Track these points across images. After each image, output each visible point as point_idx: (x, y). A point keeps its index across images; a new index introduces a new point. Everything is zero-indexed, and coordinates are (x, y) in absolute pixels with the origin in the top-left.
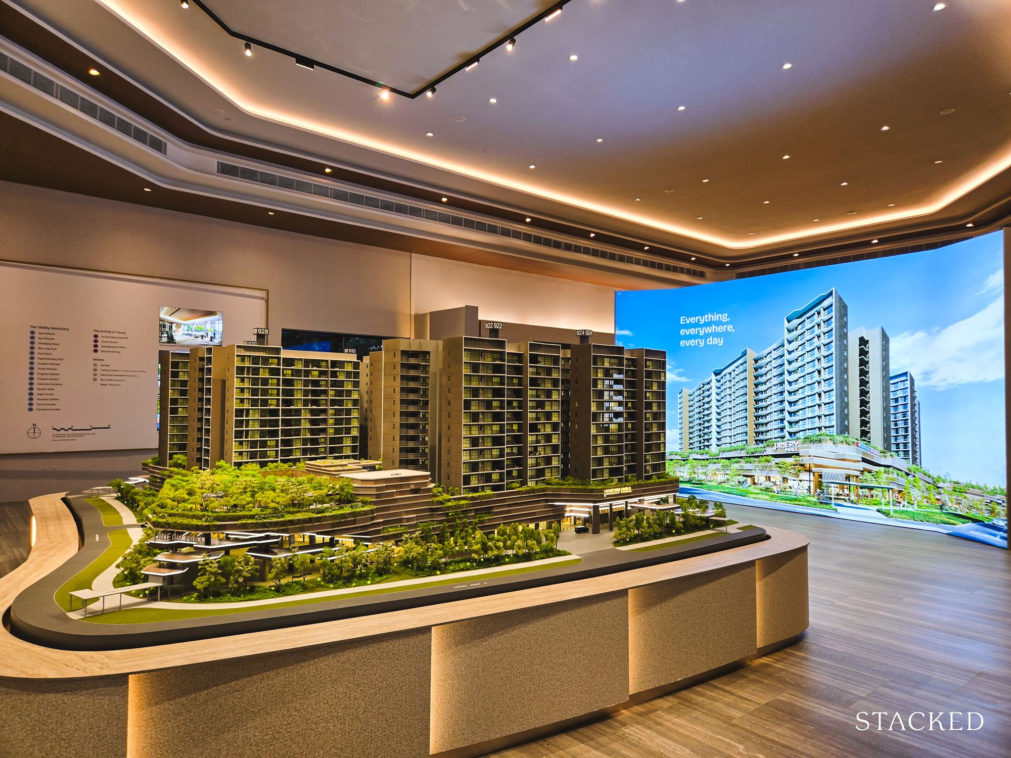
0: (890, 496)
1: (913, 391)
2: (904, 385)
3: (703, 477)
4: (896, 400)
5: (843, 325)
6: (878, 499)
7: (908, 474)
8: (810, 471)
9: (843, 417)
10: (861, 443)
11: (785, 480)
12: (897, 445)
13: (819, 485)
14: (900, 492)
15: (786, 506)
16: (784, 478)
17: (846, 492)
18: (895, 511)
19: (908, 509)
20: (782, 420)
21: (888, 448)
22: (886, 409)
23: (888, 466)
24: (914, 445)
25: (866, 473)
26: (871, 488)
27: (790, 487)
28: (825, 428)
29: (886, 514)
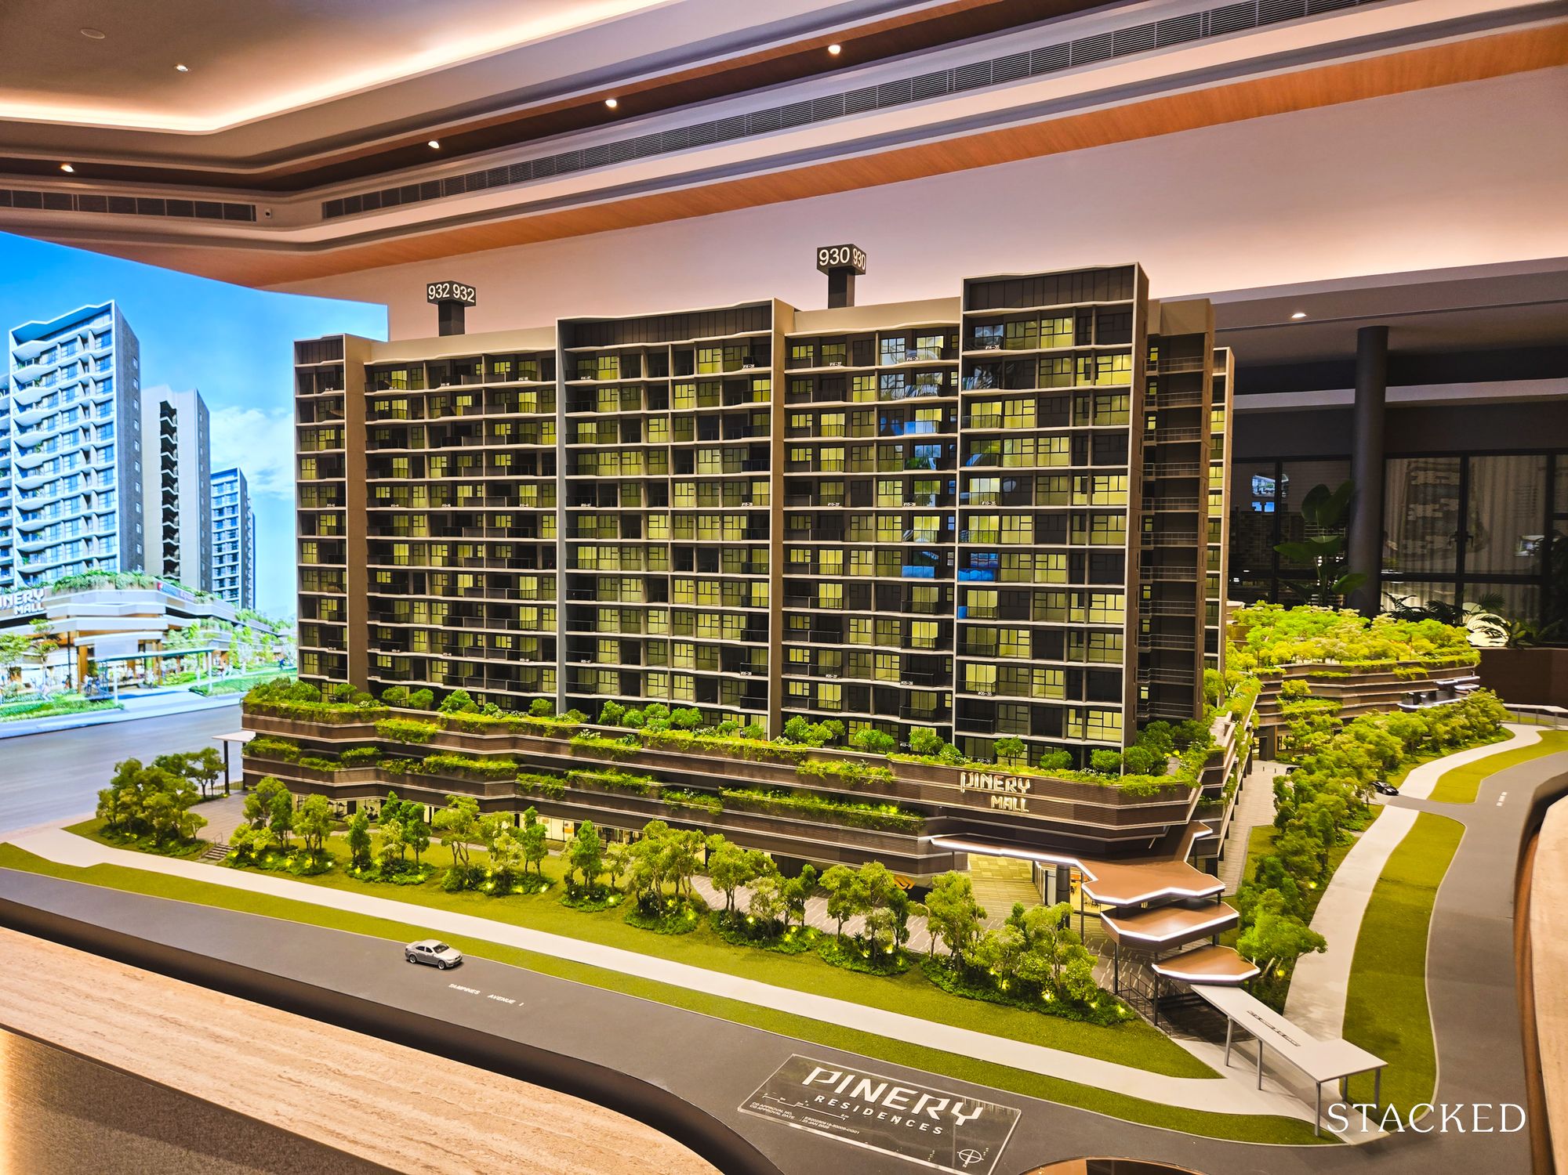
0: (208, 663)
1: (244, 499)
2: (232, 488)
4: (221, 511)
5: (131, 372)
6: (191, 671)
7: (235, 624)
8: (68, 646)
9: (133, 540)
10: (164, 583)
11: (14, 672)
12: (221, 581)
13: (89, 668)
14: (223, 653)
15: (17, 725)
16: (11, 670)
17: (140, 670)
18: (216, 685)
19: (234, 677)
20: (7, 549)
21: (207, 588)
22: (205, 526)
23: (207, 617)
24: (245, 578)
25: (172, 633)
26: (180, 657)
27: (27, 686)
28: (100, 560)
29: (202, 692)
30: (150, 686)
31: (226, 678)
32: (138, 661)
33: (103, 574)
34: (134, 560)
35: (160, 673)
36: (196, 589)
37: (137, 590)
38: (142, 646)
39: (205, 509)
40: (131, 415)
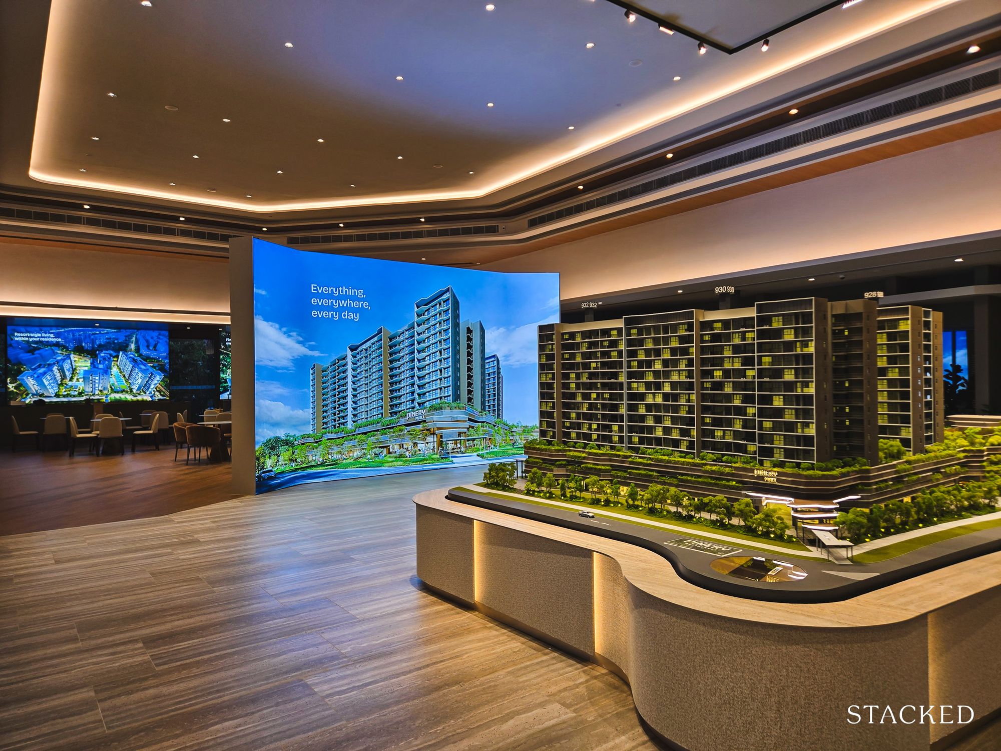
0: (483, 444)
1: (498, 368)
2: (493, 364)
3: (338, 456)
4: (489, 374)
5: (456, 316)
6: (478, 447)
7: (494, 426)
8: (434, 434)
9: (456, 388)
10: (468, 407)
11: (415, 444)
12: (489, 406)
13: (441, 444)
14: (490, 439)
15: (416, 467)
16: (414, 443)
17: (459, 445)
18: (487, 453)
19: (494, 450)
20: (413, 393)
21: (484, 409)
22: (483, 381)
23: (483, 422)
24: (498, 405)
25: (471, 429)
26: (473, 440)
27: (420, 450)
28: (445, 397)
29: (482, 456)
30: (462, 453)
31: (491, 450)
32: (458, 442)
33: (446, 403)
34: (457, 397)
35: (465, 447)
36: (479, 410)
37: (458, 410)
38: (459, 434)
39: (483, 374)
40: (456, 334)
